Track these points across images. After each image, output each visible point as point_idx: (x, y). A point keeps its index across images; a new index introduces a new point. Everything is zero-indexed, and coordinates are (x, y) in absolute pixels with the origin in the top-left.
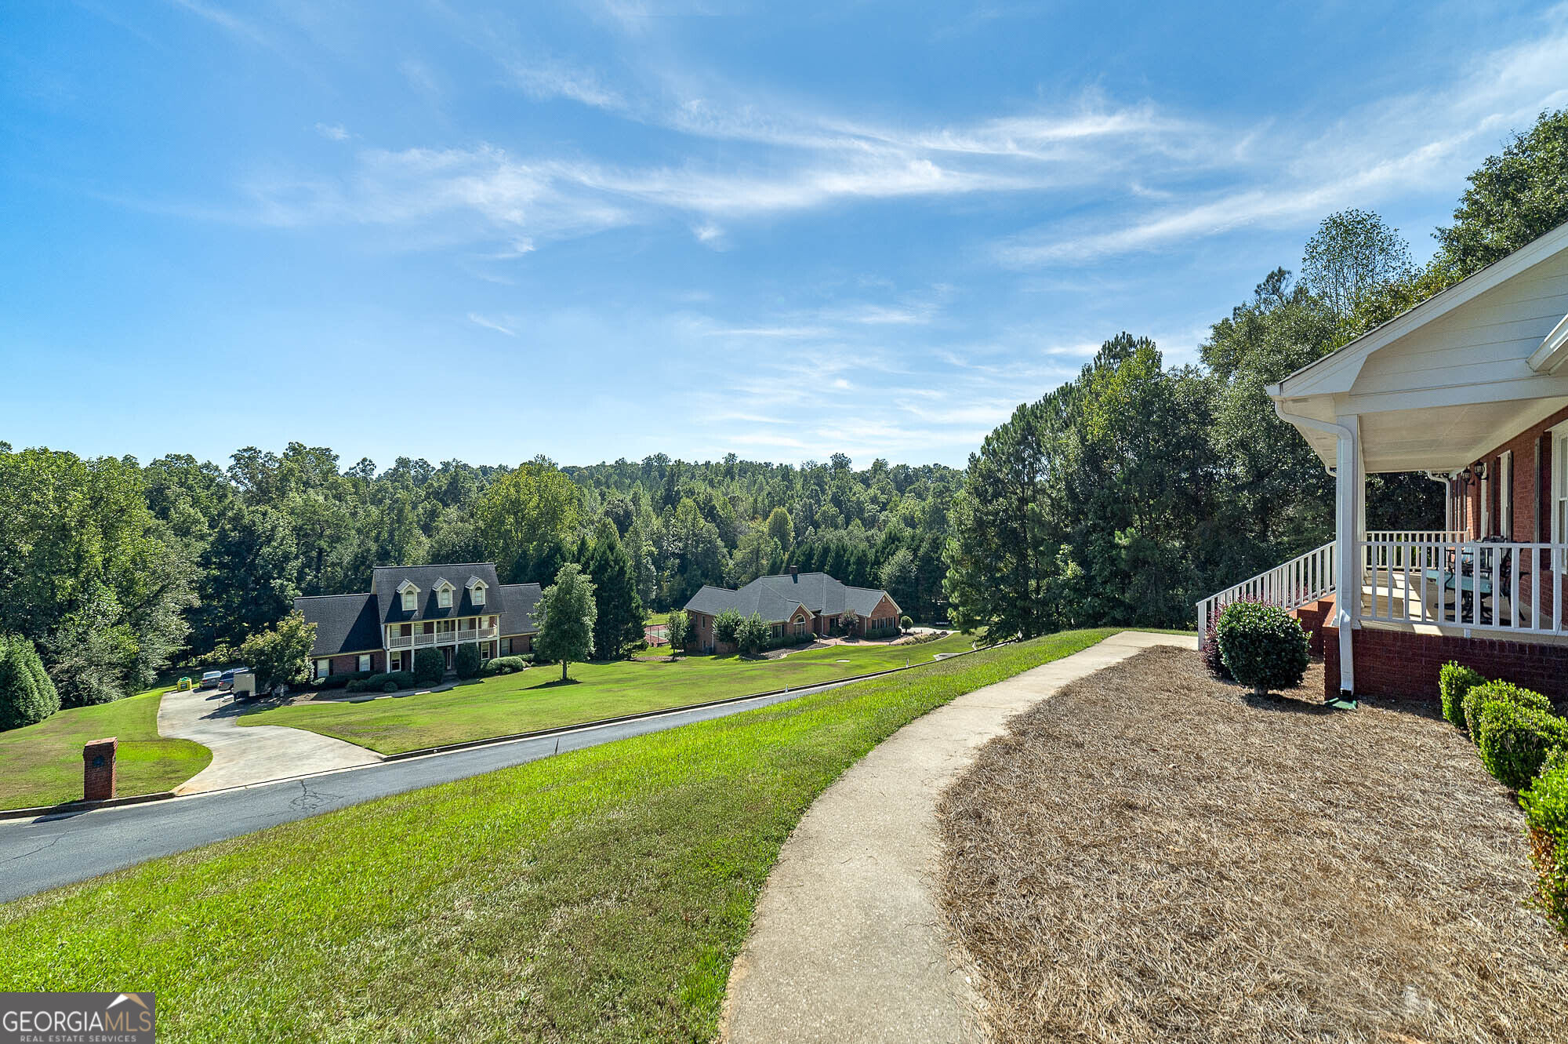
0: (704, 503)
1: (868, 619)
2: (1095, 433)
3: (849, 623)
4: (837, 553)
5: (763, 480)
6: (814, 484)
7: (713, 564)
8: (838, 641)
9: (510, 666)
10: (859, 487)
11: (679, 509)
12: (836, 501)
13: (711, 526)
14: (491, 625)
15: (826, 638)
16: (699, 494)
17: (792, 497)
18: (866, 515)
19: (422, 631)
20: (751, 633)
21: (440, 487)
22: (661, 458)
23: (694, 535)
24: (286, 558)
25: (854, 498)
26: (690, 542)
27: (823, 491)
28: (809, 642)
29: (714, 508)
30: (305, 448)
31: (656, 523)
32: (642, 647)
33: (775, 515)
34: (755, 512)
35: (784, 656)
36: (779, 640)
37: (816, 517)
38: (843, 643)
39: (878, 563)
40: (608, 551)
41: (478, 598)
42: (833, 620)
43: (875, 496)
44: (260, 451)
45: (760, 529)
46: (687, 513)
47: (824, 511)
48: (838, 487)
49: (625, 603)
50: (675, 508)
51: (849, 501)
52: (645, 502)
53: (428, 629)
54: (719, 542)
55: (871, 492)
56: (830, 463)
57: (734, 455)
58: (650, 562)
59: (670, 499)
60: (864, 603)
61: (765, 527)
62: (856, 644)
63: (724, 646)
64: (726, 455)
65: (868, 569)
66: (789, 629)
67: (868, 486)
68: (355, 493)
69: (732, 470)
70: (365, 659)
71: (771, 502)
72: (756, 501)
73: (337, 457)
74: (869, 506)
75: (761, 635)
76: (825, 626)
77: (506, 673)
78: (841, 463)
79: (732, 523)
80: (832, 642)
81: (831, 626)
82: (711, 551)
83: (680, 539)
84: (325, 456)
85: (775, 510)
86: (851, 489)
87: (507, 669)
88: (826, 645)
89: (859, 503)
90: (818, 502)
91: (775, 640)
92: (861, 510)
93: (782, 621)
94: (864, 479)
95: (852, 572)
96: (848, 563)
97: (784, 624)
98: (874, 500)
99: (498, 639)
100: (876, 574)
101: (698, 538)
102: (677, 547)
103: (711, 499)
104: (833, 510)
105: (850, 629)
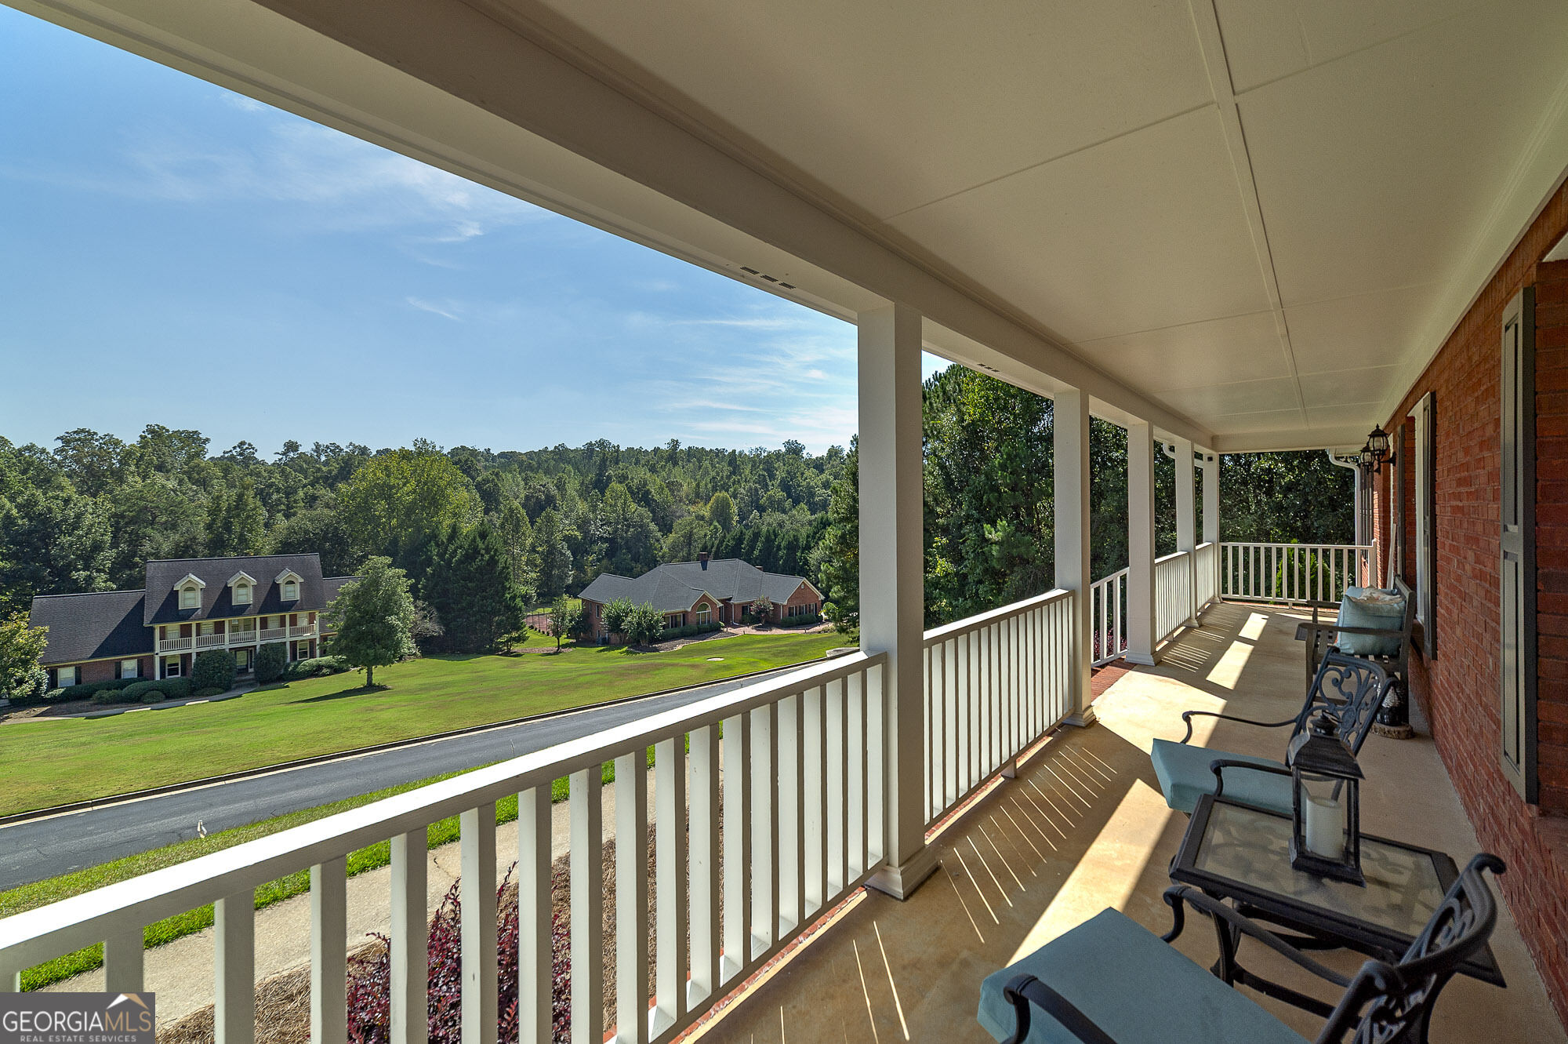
0: (637, 488)
1: (783, 606)
2: (971, 413)
3: (761, 611)
4: (768, 538)
5: (709, 465)
6: (763, 469)
7: (645, 548)
8: (749, 630)
9: (330, 667)
10: (810, 473)
11: (608, 494)
12: (785, 487)
13: (643, 511)
14: (311, 621)
15: (735, 627)
16: (632, 479)
17: (739, 482)
18: (817, 499)
19: (212, 631)
20: (639, 624)
21: (330, 472)
22: (602, 444)
23: (626, 519)
24: (97, 547)
25: (804, 483)
26: (620, 526)
27: (772, 477)
28: (715, 631)
29: (648, 492)
30: (168, 431)
31: (582, 507)
32: (521, 639)
33: (717, 501)
34: (697, 495)
35: (679, 647)
36: (676, 630)
37: (762, 502)
38: (754, 632)
39: (808, 548)
40: (478, 539)
41: (291, 593)
42: (745, 608)
43: (827, 481)
44: (95, 433)
45: (702, 513)
46: (616, 498)
47: (771, 496)
48: (788, 473)
49: (497, 592)
50: (603, 494)
51: (799, 486)
52: (572, 486)
53: (219, 628)
54: (653, 526)
55: (823, 477)
56: (784, 450)
57: (677, 441)
58: (565, 547)
59: (601, 484)
60: (781, 590)
61: (706, 511)
62: (769, 633)
63: (614, 638)
64: (669, 441)
65: (799, 554)
66: (691, 619)
67: (822, 471)
68: (223, 477)
69: (673, 456)
70: (130, 666)
71: (713, 487)
72: (698, 485)
73: (207, 440)
74: (820, 491)
75: (651, 627)
76: (736, 613)
77: (324, 675)
78: (795, 450)
79: (669, 507)
80: (740, 631)
81: (743, 614)
82: (643, 534)
83: (609, 524)
84: (193, 440)
85: (716, 494)
86: (802, 474)
87: (325, 671)
88: (733, 634)
89: (809, 487)
90: (766, 487)
91: (670, 630)
92: (812, 495)
93: (682, 610)
94: (818, 465)
95: (782, 557)
96: (779, 548)
97: (685, 614)
98: (826, 485)
99: (317, 637)
100: (805, 558)
101: (628, 522)
102: (605, 531)
103: (645, 484)
104: (780, 494)
105: (764, 618)
